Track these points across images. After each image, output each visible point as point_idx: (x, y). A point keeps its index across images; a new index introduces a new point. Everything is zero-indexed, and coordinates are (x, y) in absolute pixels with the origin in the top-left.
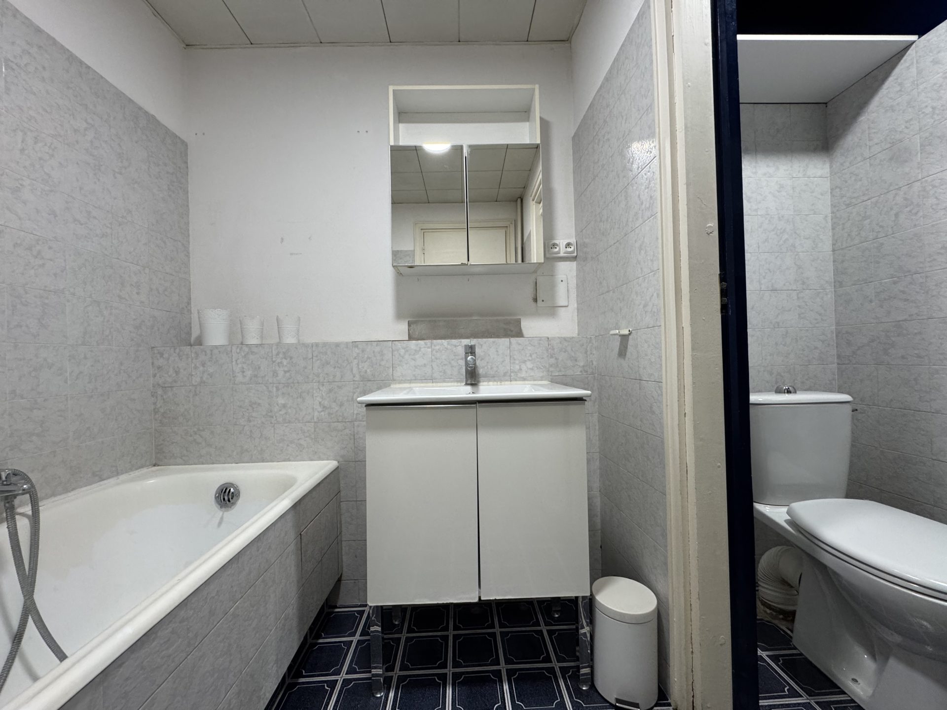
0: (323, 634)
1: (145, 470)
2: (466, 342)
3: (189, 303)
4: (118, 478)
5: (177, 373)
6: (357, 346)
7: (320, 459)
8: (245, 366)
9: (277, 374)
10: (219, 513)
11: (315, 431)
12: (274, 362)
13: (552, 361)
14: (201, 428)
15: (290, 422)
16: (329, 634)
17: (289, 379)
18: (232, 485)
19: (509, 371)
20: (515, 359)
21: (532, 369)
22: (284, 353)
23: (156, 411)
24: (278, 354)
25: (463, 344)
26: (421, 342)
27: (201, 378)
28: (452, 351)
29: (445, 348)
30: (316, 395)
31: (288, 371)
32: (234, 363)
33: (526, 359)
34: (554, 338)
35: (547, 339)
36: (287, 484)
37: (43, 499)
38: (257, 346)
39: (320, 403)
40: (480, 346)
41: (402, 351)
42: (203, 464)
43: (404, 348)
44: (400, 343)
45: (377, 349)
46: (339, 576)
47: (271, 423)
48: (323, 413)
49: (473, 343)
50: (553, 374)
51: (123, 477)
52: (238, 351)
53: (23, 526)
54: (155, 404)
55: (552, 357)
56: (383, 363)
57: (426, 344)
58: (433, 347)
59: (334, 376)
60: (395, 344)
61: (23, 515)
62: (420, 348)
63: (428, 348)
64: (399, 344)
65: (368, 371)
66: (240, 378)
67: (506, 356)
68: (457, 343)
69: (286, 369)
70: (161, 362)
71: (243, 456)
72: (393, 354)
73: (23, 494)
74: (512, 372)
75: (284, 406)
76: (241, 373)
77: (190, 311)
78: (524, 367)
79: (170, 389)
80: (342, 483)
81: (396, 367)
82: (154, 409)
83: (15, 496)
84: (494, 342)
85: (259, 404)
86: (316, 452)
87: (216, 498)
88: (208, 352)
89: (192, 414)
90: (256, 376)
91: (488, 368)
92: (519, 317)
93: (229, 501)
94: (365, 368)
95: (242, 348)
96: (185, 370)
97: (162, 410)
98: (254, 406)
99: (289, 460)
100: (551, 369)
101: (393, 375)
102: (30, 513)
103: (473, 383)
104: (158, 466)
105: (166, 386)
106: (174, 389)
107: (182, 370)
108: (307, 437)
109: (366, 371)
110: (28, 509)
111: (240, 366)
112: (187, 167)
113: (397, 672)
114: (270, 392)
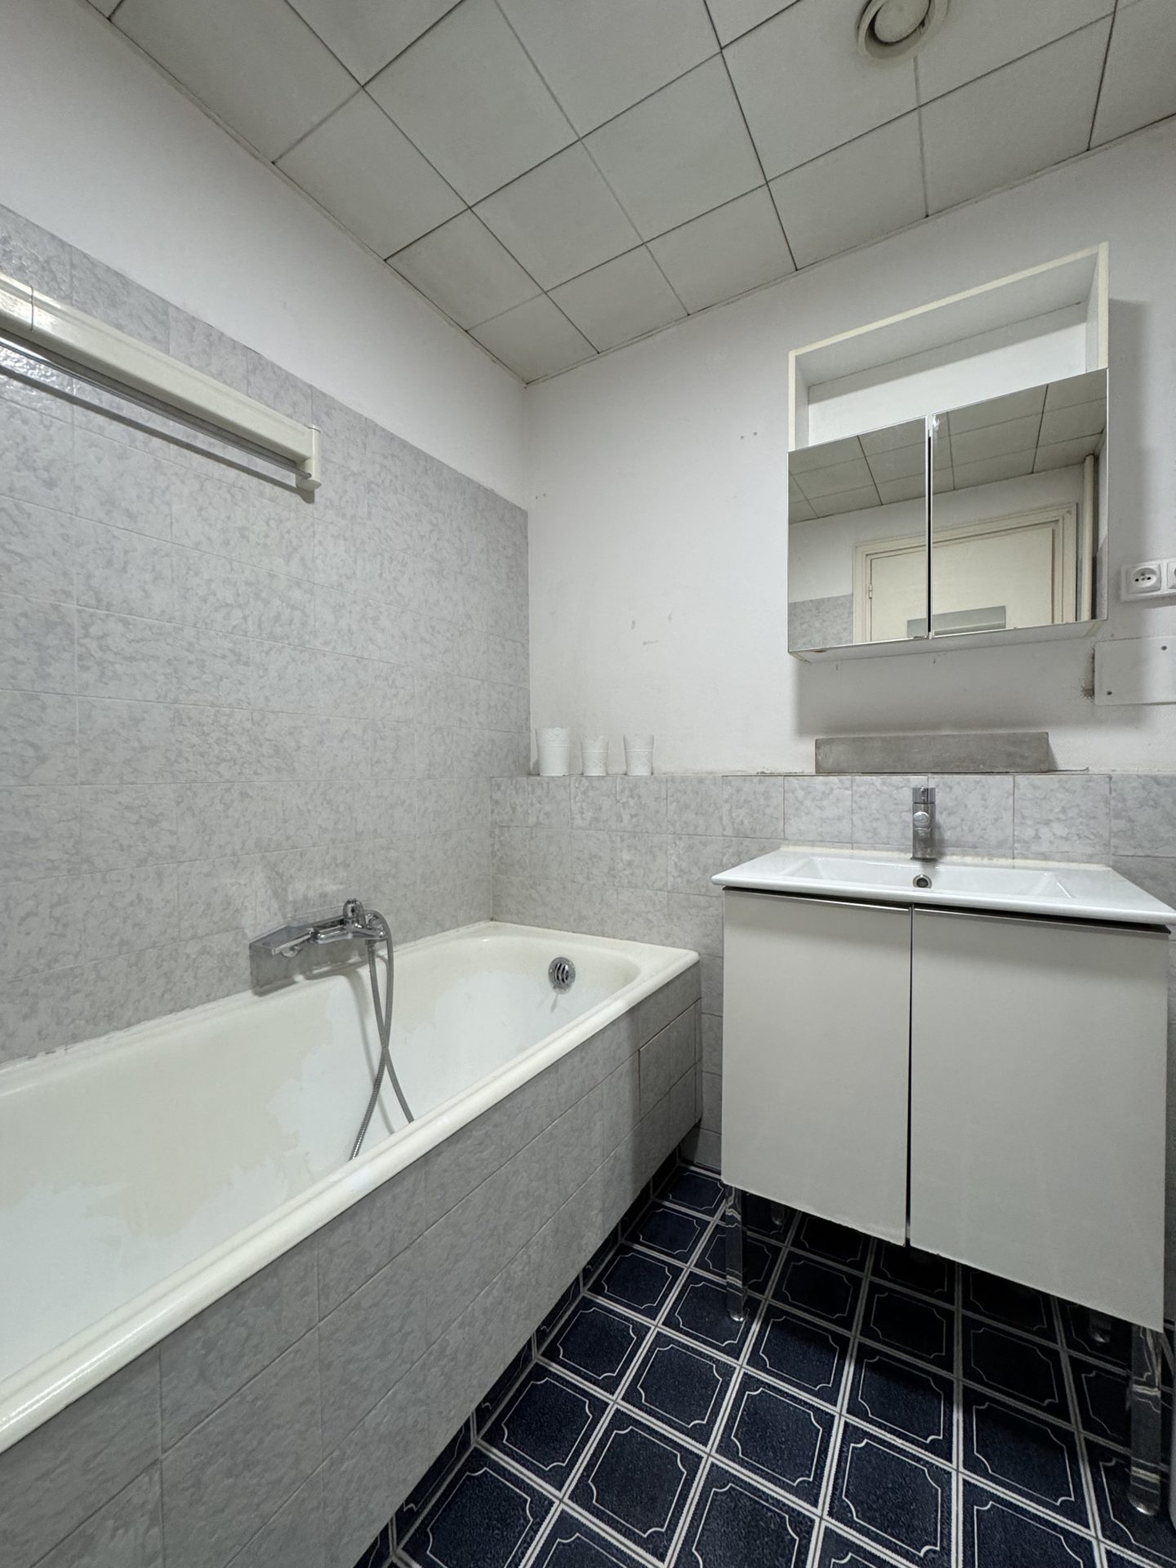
0: (671, 1196)
1: (483, 925)
2: (918, 781)
3: (528, 719)
4: (458, 931)
5: (514, 809)
6: (729, 783)
7: (673, 945)
8: (584, 805)
9: (621, 817)
10: (551, 993)
11: (668, 904)
12: (618, 801)
13: (1120, 824)
14: (538, 882)
15: (636, 887)
16: (678, 1199)
17: (638, 826)
18: (567, 961)
19: (1011, 839)
20: (1024, 817)
21: (1066, 839)
22: (631, 790)
23: (493, 853)
24: (623, 791)
25: (913, 785)
26: (834, 779)
27: (538, 818)
28: (891, 796)
29: (878, 790)
30: (671, 851)
31: (636, 815)
32: (572, 801)
33: (1051, 817)
34: (1126, 778)
35: (1108, 779)
36: (628, 976)
37: (396, 944)
38: (599, 778)
39: (676, 864)
40: (948, 790)
41: (800, 794)
42: (538, 926)
43: (802, 788)
44: (798, 780)
45: (761, 788)
46: (697, 1121)
47: (614, 885)
48: (679, 880)
49: (931, 785)
50: (1121, 852)
51: (463, 930)
52: (577, 785)
53: (381, 967)
54: (493, 845)
55: (1118, 816)
56: (768, 811)
57: (841, 781)
58: (855, 788)
59: (696, 827)
60: (788, 781)
61: (382, 958)
62: (832, 789)
63: (847, 789)
64: (796, 782)
65: (746, 822)
66: (578, 822)
67: (1005, 809)
68: (901, 782)
69: (633, 812)
70: (498, 795)
71: (579, 925)
72: (786, 797)
73: (381, 941)
74: (1019, 841)
75: (630, 863)
76: (579, 815)
77: (528, 729)
78: (1045, 832)
79: (506, 829)
80: (704, 985)
81: (790, 819)
82: (492, 852)
83: (375, 941)
84: (977, 783)
85: (600, 858)
86: (669, 935)
87: (550, 974)
88: (545, 785)
89: (528, 861)
90: (597, 820)
91: (963, 830)
92: (1045, 731)
93: (563, 981)
94: (741, 818)
95: (581, 781)
96: (521, 806)
97: (499, 854)
98: (594, 860)
99: (634, 940)
100: (1114, 841)
101: (784, 831)
102: (386, 957)
103: (928, 857)
104: (496, 921)
105: (503, 825)
106: (511, 829)
107: (518, 808)
108: (658, 911)
109: (742, 823)
110: (384, 953)
111: (579, 804)
112: (527, 544)
113: (767, 1298)
114: (613, 842)
